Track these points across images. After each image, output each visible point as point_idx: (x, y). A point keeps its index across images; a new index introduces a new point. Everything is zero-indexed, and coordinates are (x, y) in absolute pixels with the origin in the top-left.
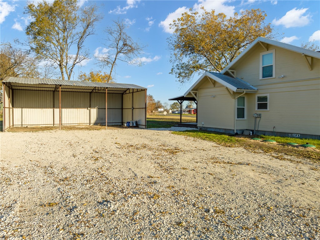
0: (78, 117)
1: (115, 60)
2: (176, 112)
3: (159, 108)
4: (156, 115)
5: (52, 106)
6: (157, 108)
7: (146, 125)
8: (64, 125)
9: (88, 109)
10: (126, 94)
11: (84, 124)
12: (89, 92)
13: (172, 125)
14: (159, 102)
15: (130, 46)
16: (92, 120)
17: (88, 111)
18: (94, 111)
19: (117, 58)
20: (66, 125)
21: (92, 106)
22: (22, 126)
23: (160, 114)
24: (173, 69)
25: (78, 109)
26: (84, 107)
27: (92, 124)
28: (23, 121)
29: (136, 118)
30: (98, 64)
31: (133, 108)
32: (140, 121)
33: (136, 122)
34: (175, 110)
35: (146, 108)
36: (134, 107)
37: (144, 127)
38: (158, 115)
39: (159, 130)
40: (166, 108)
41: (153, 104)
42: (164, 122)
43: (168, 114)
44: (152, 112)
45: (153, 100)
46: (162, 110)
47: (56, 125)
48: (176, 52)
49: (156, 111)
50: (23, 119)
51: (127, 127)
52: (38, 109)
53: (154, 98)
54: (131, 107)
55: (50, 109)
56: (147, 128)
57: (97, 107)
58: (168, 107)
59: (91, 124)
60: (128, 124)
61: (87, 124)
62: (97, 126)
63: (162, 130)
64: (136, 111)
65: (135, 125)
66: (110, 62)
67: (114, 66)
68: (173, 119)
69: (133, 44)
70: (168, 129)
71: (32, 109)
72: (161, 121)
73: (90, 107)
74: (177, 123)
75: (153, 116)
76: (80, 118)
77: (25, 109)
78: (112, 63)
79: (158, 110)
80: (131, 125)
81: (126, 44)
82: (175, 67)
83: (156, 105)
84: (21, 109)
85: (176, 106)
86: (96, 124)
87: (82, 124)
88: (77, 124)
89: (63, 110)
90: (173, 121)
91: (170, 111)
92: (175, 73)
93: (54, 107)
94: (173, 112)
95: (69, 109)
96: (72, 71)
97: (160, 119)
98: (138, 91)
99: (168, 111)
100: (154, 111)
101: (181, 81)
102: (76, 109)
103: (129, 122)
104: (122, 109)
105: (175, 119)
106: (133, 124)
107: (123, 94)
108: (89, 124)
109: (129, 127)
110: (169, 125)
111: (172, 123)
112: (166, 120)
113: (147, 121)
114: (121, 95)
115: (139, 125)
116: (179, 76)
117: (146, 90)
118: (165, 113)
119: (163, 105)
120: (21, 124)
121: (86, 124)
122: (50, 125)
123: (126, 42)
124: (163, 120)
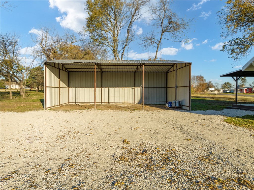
0: (124, 96)
1: (161, 39)
2: (228, 91)
3: (210, 88)
4: (207, 94)
5: (100, 86)
6: (208, 88)
7: (190, 106)
8: (110, 103)
9: (132, 88)
10: (170, 72)
11: (128, 103)
12: (133, 71)
13: (224, 106)
14: (210, 82)
15: (175, 23)
16: (137, 99)
17: (132, 90)
18: (138, 90)
19: (163, 37)
20: (112, 103)
21: (136, 85)
22: (76, 104)
23: (211, 93)
24: (224, 45)
25: (124, 89)
26: (129, 86)
27: (137, 103)
28: (77, 99)
29: (180, 99)
30: (142, 45)
31: (177, 87)
32: (183, 101)
33: (179, 103)
34: (226, 89)
35: (190, 86)
36: (178, 85)
37: (188, 108)
38: (209, 94)
39: (206, 114)
40: (217, 88)
41: (205, 84)
42: (214, 101)
43: (219, 93)
44: (203, 91)
45: (204, 80)
46: (213, 89)
47: (104, 103)
48: (229, 24)
49: (208, 90)
50: (77, 97)
51: (169, 108)
52: (89, 89)
53: (205, 79)
54: (174, 86)
55: (99, 89)
56: (192, 110)
57: (141, 87)
58: (220, 87)
59: (135, 103)
60: (169, 104)
61: (132, 103)
62: (140, 105)
63: (211, 114)
64: (180, 90)
65: (177, 105)
66: (155, 42)
67: (159, 46)
68: (224, 98)
69: (178, 19)
70: (220, 112)
71: (83, 89)
72: (212, 100)
73: (134, 86)
74: (230, 103)
75: (204, 95)
76: (125, 97)
77: (78, 89)
78: (158, 43)
79: (209, 90)
80: (173, 105)
81: (171, 22)
82: (227, 43)
83: (207, 85)
84: (75, 88)
85: (227, 85)
86: (140, 103)
87: (127, 103)
88: (122, 103)
89: (110, 89)
90: (225, 100)
91: (222, 91)
92: (227, 49)
93: (102, 87)
94: (224, 91)
95: (115, 89)
96: (123, 54)
97: (211, 98)
98: (182, 67)
99: (219, 91)
100: (205, 91)
101: (234, 58)
102: (122, 88)
103: (171, 103)
104: (167, 88)
105: (227, 98)
106: (176, 105)
107: (167, 72)
108: (133, 103)
109: (171, 108)
110: (220, 106)
111: (223, 103)
112: (217, 99)
113: (192, 100)
114: (166, 73)
115: (182, 105)
116: (232, 53)
117: (191, 64)
118: (216, 92)
119: (214, 85)
120: (75, 102)
121: (130, 103)
122: (99, 103)
123: (171, 19)
124: (214, 99)
